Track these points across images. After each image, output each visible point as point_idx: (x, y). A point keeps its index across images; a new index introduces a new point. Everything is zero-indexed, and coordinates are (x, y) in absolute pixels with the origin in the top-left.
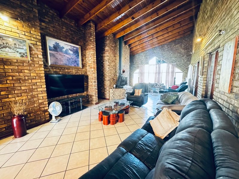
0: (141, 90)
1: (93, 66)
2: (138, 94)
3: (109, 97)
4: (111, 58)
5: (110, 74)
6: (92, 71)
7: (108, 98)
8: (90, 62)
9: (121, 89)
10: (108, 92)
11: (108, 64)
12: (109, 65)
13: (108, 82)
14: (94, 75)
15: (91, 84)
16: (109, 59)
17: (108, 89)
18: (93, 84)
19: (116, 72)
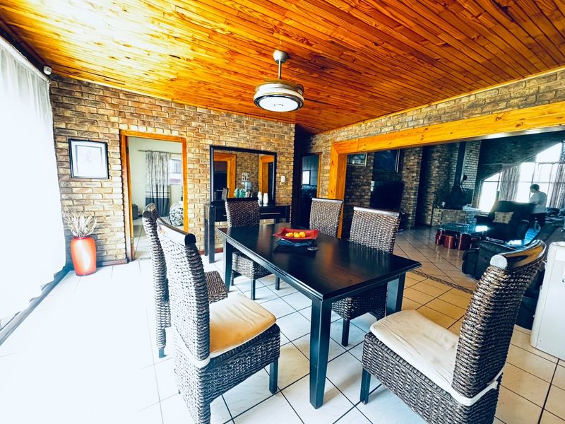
0: (512, 213)
1: (416, 169)
2: (504, 220)
3: (431, 222)
4: (443, 154)
5: (438, 183)
6: (413, 177)
7: (429, 223)
8: (411, 163)
9: (459, 211)
10: (430, 213)
11: (438, 165)
12: (438, 167)
13: (433, 195)
14: (415, 183)
15: (408, 196)
16: (440, 157)
17: (431, 208)
18: (412, 197)
19: (449, 179)
